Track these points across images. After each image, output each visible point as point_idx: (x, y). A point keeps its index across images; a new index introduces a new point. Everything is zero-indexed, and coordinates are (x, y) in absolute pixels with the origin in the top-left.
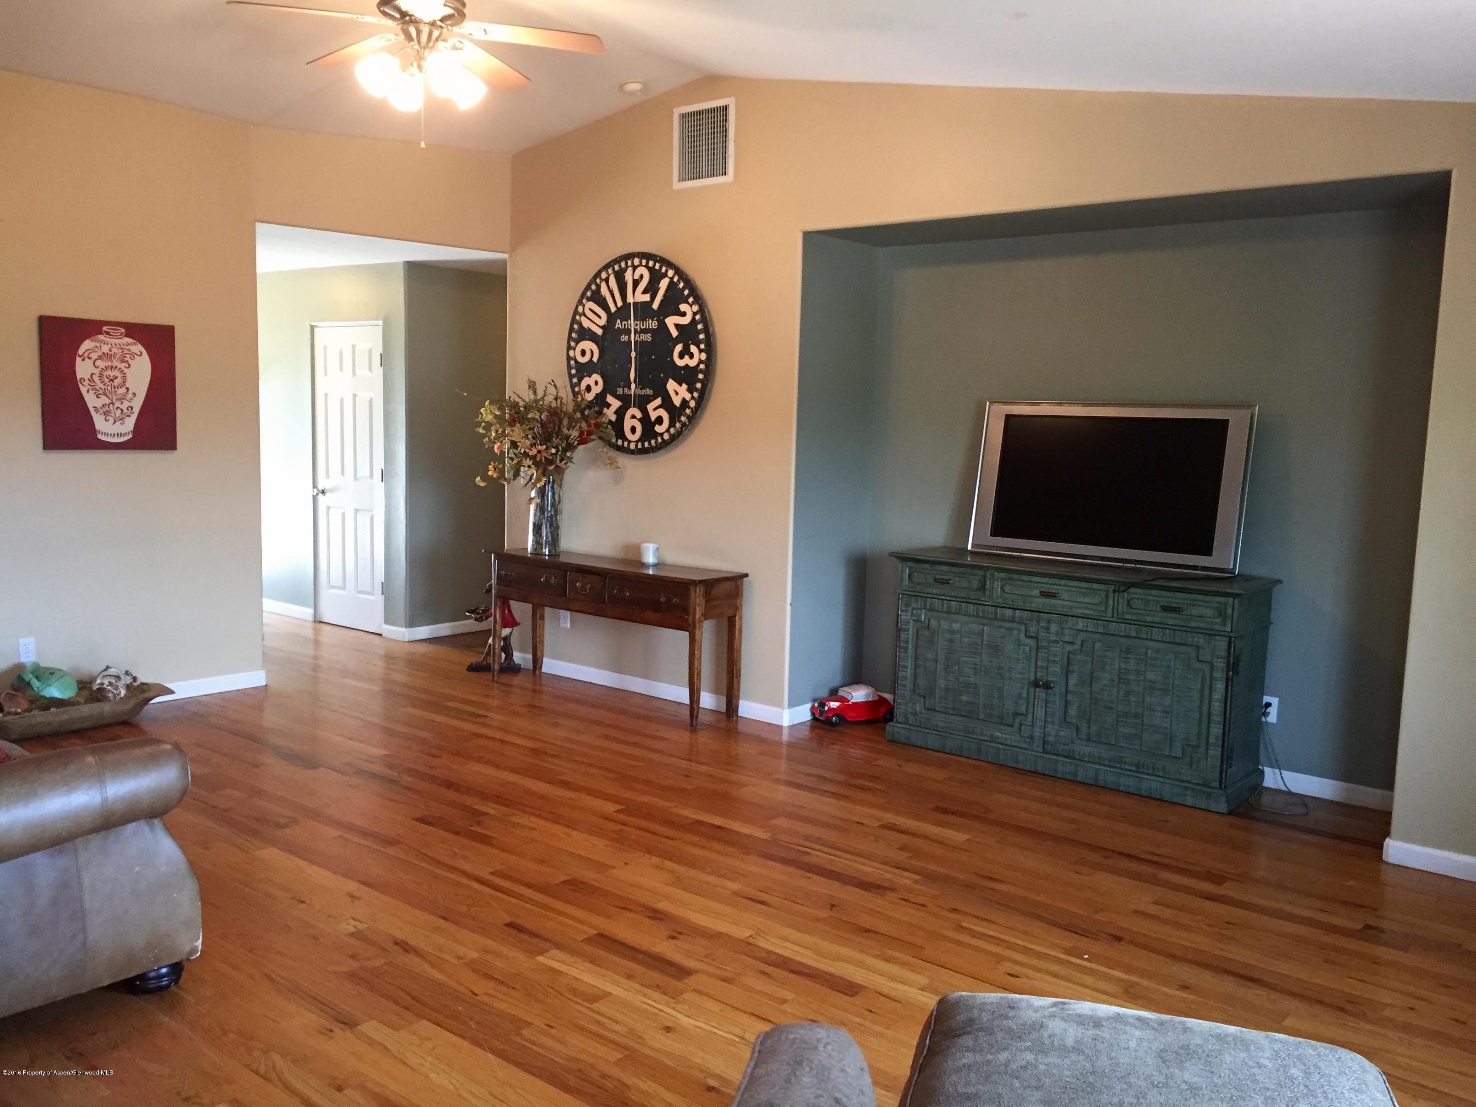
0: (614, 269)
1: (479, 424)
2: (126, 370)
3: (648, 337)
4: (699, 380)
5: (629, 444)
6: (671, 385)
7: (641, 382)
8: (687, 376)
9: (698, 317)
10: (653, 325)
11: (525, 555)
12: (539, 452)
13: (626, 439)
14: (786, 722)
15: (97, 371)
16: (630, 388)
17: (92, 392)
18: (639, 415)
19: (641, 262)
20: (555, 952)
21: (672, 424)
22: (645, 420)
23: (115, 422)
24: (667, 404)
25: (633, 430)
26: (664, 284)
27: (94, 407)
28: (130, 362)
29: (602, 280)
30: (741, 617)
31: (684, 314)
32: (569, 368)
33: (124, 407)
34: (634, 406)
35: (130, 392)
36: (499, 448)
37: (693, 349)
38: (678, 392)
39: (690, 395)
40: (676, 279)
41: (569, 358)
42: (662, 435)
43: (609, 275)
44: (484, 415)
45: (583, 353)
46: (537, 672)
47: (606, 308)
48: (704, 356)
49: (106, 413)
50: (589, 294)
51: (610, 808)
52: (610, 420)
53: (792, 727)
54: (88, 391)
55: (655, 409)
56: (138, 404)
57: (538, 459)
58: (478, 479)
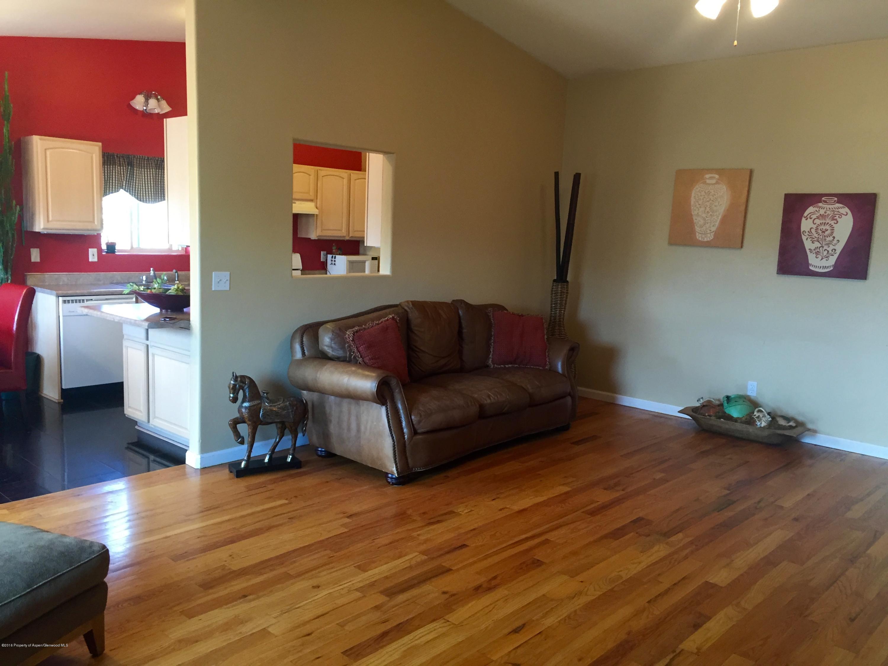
2: (834, 225)
15: (815, 226)
17: (809, 240)
23: (822, 259)
27: (809, 249)
28: (839, 220)
35: (836, 240)
49: (817, 253)
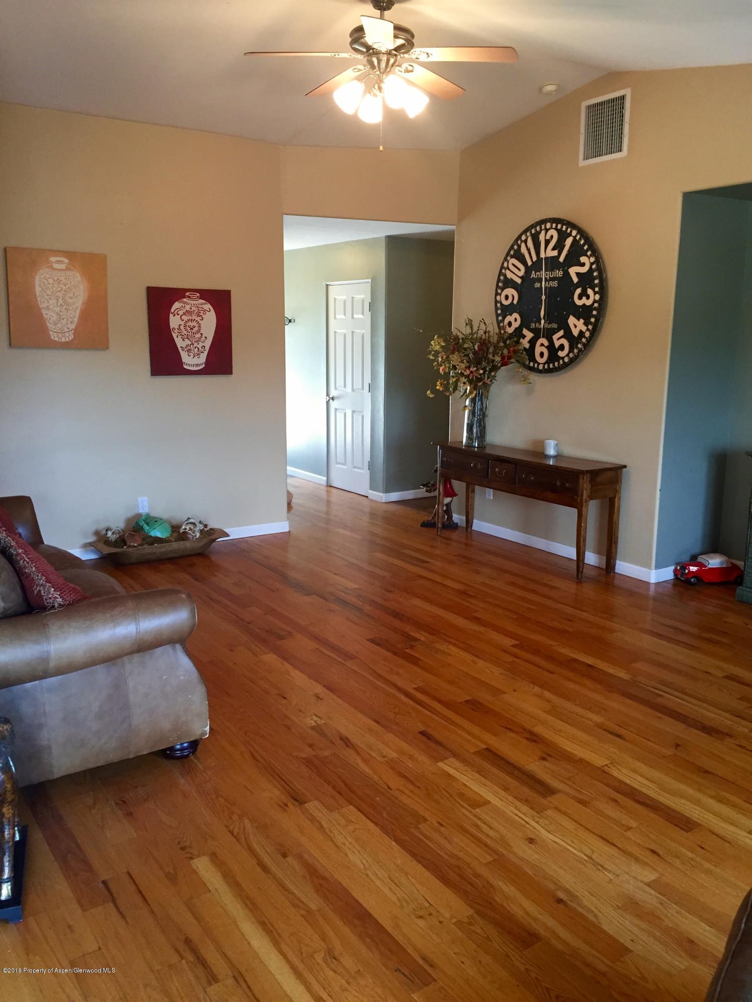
0: (531, 233)
1: (430, 353)
2: (200, 322)
3: (555, 284)
4: (593, 316)
5: (538, 366)
6: (572, 320)
7: (549, 318)
8: (584, 313)
9: (594, 266)
10: (560, 274)
11: (460, 447)
12: (471, 372)
13: (536, 362)
14: (653, 580)
15: (183, 323)
16: (540, 324)
17: (179, 337)
18: (546, 343)
19: (552, 226)
20: (452, 760)
21: (571, 350)
22: (551, 348)
23: (194, 357)
24: (568, 335)
25: (542, 355)
26: (569, 242)
27: (181, 347)
28: (203, 316)
29: (522, 241)
30: (620, 498)
31: (583, 265)
32: (497, 309)
33: (200, 346)
34: (542, 337)
35: (203, 336)
36: (443, 369)
37: (590, 292)
38: (577, 325)
39: (586, 328)
40: (578, 238)
41: (496, 302)
42: (563, 358)
43: (527, 237)
44: (434, 346)
45: (507, 297)
46: (469, 530)
47: (523, 261)
48: (597, 297)
49: (189, 351)
50: (512, 253)
51: (508, 642)
52: (525, 348)
53: (657, 584)
54: (177, 337)
55: (558, 339)
56: (208, 344)
57: (470, 378)
58: (429, 392)
